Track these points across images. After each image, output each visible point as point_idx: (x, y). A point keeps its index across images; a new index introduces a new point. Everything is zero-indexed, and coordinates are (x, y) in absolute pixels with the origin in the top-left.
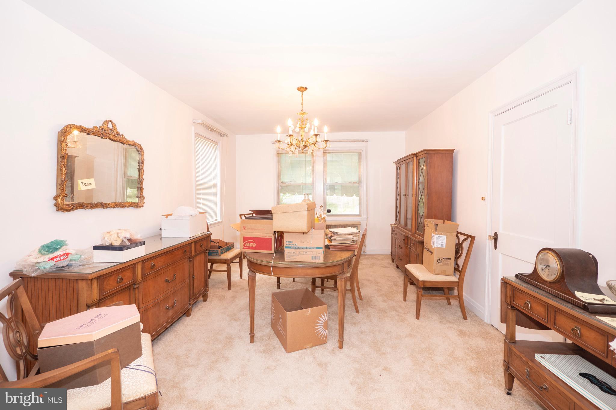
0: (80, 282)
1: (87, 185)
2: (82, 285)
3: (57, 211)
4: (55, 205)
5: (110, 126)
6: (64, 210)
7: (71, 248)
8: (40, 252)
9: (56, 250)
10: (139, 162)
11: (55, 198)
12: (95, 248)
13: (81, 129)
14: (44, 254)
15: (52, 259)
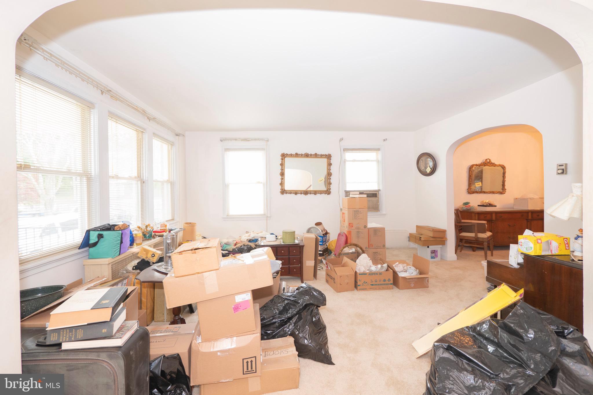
0: (473, 214)
1: (478, 185)
2: (473, 215)
3: (468, 193)
4: (468, 192)
5: (488, 161)
6: (470, 193)
7: (471, 204)
8: (463, 204)
9: (467, 204)
10: (503, 173)
11: (468, 189)
12: (479, 206)
13: (477, 165)
14: (464, 205)
15: (466, 207)
